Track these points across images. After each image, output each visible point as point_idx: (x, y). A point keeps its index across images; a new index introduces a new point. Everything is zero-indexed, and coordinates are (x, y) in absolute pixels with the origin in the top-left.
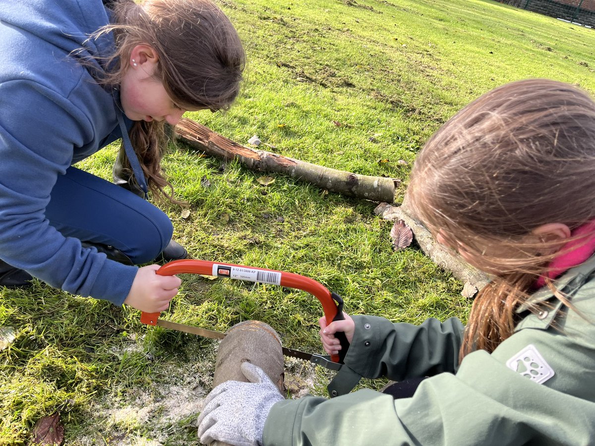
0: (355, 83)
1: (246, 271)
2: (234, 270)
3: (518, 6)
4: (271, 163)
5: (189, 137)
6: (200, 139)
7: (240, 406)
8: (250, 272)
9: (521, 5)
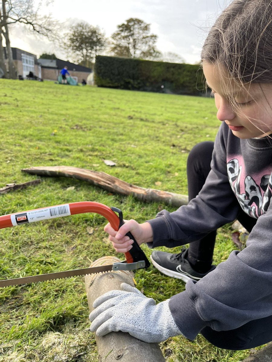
1: (40, 212)
2: (29, 214)
4: (154, 196)
5: (102, 183)
6: (109, 184)
8: (43, 211)
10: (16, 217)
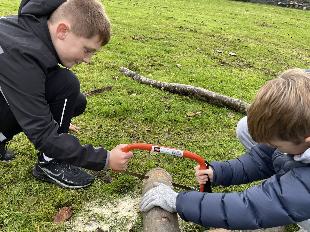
1: (167, 150)
2: (162, 149)
8: (169, 150)
10: (155, 148)
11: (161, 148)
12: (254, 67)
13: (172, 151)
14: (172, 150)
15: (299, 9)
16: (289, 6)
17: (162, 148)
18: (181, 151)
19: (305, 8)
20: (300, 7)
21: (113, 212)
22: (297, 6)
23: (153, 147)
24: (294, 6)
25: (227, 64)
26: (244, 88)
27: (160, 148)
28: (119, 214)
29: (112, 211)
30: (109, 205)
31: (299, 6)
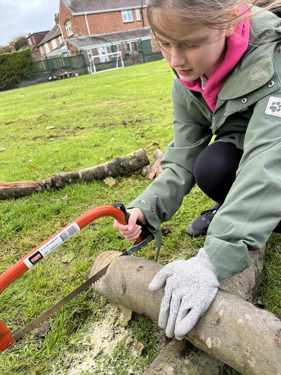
0: (84, 126)
1: (51, 243)
2: (42, 250)
3: (140, 63)
7: (196, 283)
8: (54, 241)
9: (142, 62)
10: (30, 259)
11: (39, 250)
12: (85, 128)
13: (60, 238)
14: (58, 236)
15: (73, 77)
16: (62, 78)
17: (42, 248)
18: (71, 225)
19: (77, 75)
20: (72, 75)
21: (96, 358)
22: (69, 75)
23: (26, 262)
24: (66, 76)
25: (56, 136)
26: (96, 146)
27: (38, 253)
28: (106, 351)
29: (92, 358)
30: (78, 356)
31: (70, 74)
